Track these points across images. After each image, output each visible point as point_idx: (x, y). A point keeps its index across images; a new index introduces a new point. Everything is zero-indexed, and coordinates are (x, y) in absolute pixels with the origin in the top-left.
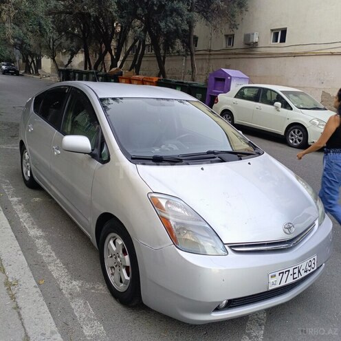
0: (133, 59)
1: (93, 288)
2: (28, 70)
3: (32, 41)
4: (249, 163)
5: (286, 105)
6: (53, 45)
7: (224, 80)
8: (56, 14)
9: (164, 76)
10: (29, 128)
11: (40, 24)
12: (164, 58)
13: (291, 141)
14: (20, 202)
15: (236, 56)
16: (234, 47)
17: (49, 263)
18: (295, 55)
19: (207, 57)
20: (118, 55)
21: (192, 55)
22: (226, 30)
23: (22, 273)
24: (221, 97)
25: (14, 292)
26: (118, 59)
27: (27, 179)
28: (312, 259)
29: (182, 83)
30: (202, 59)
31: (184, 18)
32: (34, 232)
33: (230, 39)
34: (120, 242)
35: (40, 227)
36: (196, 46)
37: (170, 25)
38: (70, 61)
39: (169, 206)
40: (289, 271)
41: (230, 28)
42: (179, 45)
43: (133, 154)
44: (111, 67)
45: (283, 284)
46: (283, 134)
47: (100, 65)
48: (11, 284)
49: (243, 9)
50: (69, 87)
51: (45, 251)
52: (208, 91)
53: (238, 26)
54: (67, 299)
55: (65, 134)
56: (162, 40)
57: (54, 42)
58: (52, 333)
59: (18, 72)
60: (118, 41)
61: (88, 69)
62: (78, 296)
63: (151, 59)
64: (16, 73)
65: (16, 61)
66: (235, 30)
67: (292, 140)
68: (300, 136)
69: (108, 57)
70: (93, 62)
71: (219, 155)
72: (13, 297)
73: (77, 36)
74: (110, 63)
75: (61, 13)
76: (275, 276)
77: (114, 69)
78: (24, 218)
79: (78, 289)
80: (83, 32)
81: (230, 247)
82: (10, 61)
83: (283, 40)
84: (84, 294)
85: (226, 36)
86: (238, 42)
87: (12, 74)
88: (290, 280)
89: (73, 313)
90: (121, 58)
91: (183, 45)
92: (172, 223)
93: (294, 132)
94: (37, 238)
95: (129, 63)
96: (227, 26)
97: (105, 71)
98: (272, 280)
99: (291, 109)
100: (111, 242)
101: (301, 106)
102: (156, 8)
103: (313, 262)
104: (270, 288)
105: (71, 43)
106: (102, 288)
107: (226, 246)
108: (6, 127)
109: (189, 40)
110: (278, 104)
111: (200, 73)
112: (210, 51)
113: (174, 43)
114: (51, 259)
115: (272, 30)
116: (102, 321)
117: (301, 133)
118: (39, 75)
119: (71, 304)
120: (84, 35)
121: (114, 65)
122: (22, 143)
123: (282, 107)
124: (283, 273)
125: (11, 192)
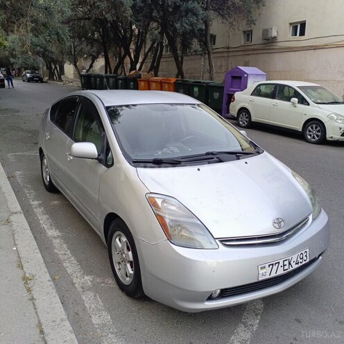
0: (151, 60)
1: (103, 282)
2: (51, 76)
3: (54, 49)
4: (246, 163)
5: (303, 101)
6: (75, 51)
7: (240, 78)
8: (75, 20)
9: (182, 77)
10: (46, 136)
11: (57, 34)
12: (182, 58)
13: (309, 137)
14: (40, 205)
15: (255, 52)
16: (253, 43)
17: (64, 260)
18: (315, 48)
19: (226, 55)
20: (137, 57)
21: (209, 53)
22: (243, 26)
23: (38, 269)
24: (237, 95)
25: (30, 286)
26: (137, 62)
27: (47, 183)
28: (303, 252)
29: (200, 82)
30: (221, 57)
31: (200, 18)
32: (52, 233)
33: (248, 35)
34: (124, 239)
35: (57, 228)
36: (214, 44)
37: (185, 25)
38: (91, 66)
39: (165, 205)
40: (279, 263)
41: (247, 24)
42: (196, 45)
43: (134, 158)
44: (131, 70)
45: (273, 275)
46: (300, 130)
47: (120, 68)
48: (28, 279)
49: (260, 4)
50: (80, 96)
51: (62, 249)
52: (225, 89)
53: (256, 22)
54: (79, 292)
55: (77, 141)
56: (178, 40)
57: (75, 48)
58: (62, 320)
59: (42, 79)
60: (136, 44)
61: (108, 73)
62: (89, 289)
63: (170, 59)
64: (40, 80)
65: (40, 69)
66: (252, 25)
67: (310, 135)
68: (318, 131)
69: (127, 60)
70: (113, 65)
71: (217, 156)
72: (29, 290)
73: (97, 41)
74: (129, 66)
75: (80, 19)
76: (265, 267)
77: (133, 72)
78: (43, 219)
79: (90, 283)
80: (103, 37)
81: (221, 241)
82: (34, 69)
83: (302, 33)
84: (95, 288)
85: (244, 32)
86: (257, 38)
87: (37, 81)
88: (281, 272)
89: (84, 304)
90: (140, 60)
91: (200, 45)
92: (167, 221)
93: (312, 128)
94: (55, 238)
95: (148, 64)
96: (244, 23)
97: (125, 74)
98: (261, 272)
99: (309, 104)
100: (117, 240)
101: (319, 101)
102: (171, 10)
103: (304, 255)
104: (260, 279)
105: (91, 49)
106: (111, 282)
107: (217, 240)
108: (30, 135)
109: (206, 39)
110: (295, 100)
111: (219, 71)
112: (228, 48)
113: (190, 43)
114: (66, 257)
115: (291, 24)
116: (109, 311)
117: (319, 128)
118: (62, 81)
119: (82, 296)
120: (103, 39)
121: (133, 68)
122: (41, 150)
123: (298, 103)
124: (273, 264)
125: (32, 197)
